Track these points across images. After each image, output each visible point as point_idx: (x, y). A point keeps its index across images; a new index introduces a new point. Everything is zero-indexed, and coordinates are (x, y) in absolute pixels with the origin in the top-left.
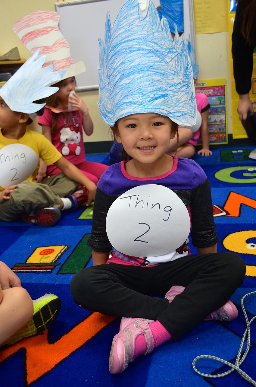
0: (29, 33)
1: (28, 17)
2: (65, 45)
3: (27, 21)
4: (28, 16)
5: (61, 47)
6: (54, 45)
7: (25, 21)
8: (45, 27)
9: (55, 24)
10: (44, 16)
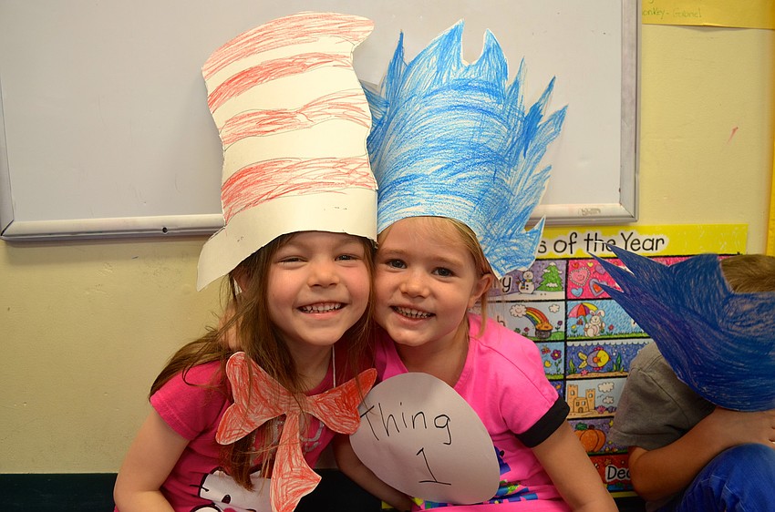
0: (243, 73)
1: (260, 31)
2: (354, 113)
3: (253, 39)
4: (262, 26)
5: (333, 117)
6: (307, 106)
7: (248, 42)
8: (301, 55)
9: (347, 48)
10: (315, 24)
